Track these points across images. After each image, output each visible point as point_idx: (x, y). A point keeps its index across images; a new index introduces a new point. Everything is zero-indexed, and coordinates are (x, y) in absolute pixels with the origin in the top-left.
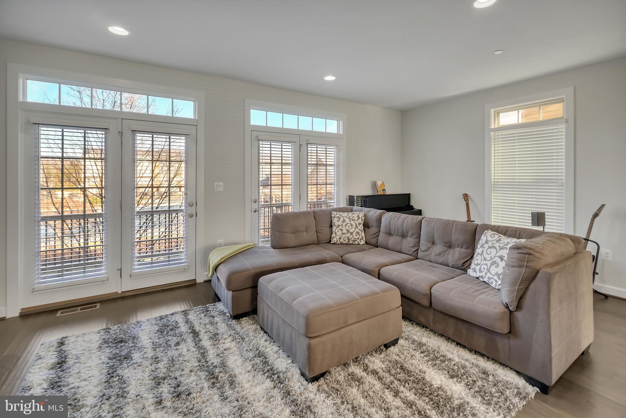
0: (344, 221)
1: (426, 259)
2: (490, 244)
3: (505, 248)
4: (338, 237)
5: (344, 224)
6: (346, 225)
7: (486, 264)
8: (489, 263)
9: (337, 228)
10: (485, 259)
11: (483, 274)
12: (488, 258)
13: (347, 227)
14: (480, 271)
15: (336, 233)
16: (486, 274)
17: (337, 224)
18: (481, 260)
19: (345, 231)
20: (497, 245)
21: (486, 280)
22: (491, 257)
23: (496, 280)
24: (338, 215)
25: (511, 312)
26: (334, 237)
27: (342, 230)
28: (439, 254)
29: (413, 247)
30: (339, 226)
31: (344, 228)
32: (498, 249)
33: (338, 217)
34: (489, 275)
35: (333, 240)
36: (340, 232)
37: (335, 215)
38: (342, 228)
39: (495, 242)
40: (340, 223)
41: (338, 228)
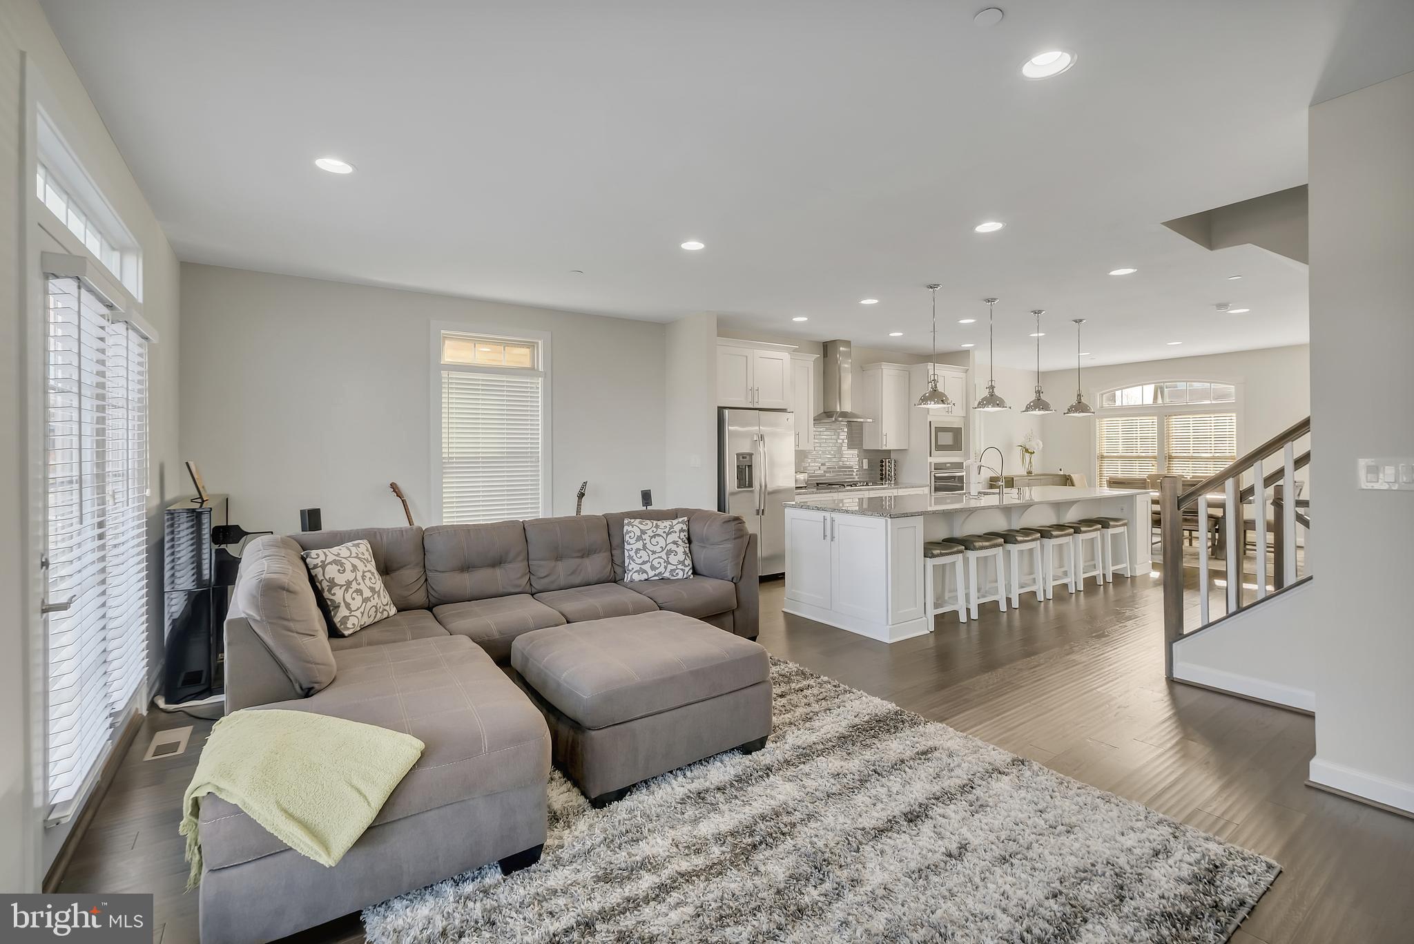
0: (355, 568)
1: (552, 588)
2: (650, 533)
3: (672, 532)
4: (358, 614)
5: (359, 575)
6: (363, 577)
7: (661, 557)
8: (663, 555)
9: (347, 590)
10: (654, 552)
11: (662, 569)
12: (658, 549)
13: (367, 581)
14: (653, 568)
15: (348, 606)
16: (666, 568)
17: (340, 579)
18: (649, 555)
19: (367, 593)
20: (660, 532)
21: (667, 575)
22: (662, 547)
23: (682, 569)
24: (330, 558)
25: (735, 584)
26: (346, 618)
27: (359, 592)
28: (573, 573)
29: (522, 577)
30: (349, 584)
31: (362, 587)
32: (665, 535)
33: (335, 562)
34: (670, 567)
35: (349, 625)
36: (359, 599)
37: (322, 557)
38: (358, 587)
39: (655, 530)
40: (349, 575)
41: (351, 591)
